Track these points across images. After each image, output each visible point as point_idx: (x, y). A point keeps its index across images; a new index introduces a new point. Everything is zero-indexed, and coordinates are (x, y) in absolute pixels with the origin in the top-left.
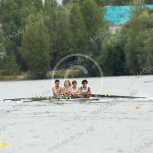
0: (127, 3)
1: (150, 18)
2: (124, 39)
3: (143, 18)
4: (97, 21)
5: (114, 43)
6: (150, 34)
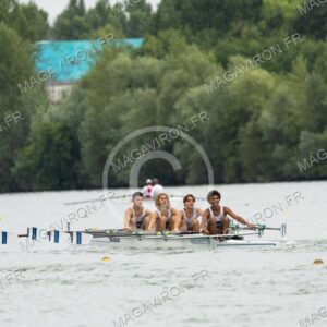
0: (85, 34)
1: (134, 67)
2: (78, 113)
3: (119, 67)
4: (20, 74)
5: (58, 121)
6: (134, 101)
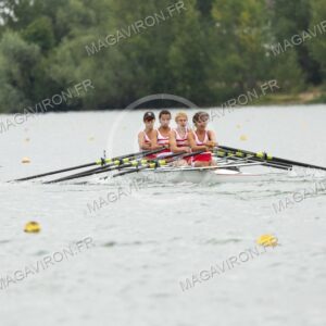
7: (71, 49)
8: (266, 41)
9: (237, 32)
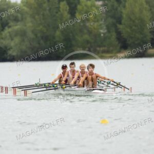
7: (9, 32)
8: (101, 28)
9: (88, 24)
